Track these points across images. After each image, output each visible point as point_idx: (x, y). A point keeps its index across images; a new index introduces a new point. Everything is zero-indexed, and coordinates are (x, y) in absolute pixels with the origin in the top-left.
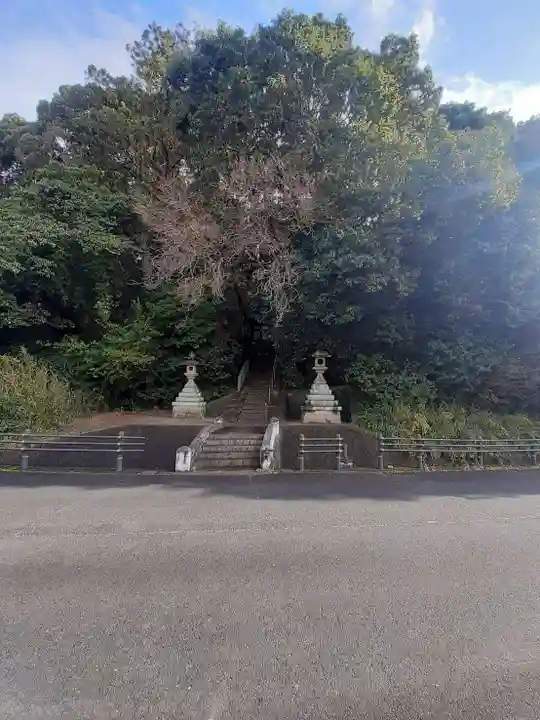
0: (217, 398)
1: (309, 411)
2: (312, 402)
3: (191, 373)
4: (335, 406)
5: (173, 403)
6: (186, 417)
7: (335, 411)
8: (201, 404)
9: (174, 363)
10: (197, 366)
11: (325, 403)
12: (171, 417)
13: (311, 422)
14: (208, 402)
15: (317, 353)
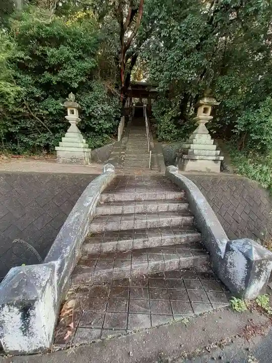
0: (100, 146)
1: (192, 160)
2: (195, 152)
3: (73, 117)
4: (216, 155)
5: (57, 148)
6: (71, 163)
7: (215, 161)
8: (86, 150)
9: (53, 105)
10: (78, 109)
11: (207, 153)
12: (55, 162)
13: (192, 171)
14: (93, 149)
15: (206, 100)
